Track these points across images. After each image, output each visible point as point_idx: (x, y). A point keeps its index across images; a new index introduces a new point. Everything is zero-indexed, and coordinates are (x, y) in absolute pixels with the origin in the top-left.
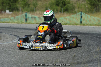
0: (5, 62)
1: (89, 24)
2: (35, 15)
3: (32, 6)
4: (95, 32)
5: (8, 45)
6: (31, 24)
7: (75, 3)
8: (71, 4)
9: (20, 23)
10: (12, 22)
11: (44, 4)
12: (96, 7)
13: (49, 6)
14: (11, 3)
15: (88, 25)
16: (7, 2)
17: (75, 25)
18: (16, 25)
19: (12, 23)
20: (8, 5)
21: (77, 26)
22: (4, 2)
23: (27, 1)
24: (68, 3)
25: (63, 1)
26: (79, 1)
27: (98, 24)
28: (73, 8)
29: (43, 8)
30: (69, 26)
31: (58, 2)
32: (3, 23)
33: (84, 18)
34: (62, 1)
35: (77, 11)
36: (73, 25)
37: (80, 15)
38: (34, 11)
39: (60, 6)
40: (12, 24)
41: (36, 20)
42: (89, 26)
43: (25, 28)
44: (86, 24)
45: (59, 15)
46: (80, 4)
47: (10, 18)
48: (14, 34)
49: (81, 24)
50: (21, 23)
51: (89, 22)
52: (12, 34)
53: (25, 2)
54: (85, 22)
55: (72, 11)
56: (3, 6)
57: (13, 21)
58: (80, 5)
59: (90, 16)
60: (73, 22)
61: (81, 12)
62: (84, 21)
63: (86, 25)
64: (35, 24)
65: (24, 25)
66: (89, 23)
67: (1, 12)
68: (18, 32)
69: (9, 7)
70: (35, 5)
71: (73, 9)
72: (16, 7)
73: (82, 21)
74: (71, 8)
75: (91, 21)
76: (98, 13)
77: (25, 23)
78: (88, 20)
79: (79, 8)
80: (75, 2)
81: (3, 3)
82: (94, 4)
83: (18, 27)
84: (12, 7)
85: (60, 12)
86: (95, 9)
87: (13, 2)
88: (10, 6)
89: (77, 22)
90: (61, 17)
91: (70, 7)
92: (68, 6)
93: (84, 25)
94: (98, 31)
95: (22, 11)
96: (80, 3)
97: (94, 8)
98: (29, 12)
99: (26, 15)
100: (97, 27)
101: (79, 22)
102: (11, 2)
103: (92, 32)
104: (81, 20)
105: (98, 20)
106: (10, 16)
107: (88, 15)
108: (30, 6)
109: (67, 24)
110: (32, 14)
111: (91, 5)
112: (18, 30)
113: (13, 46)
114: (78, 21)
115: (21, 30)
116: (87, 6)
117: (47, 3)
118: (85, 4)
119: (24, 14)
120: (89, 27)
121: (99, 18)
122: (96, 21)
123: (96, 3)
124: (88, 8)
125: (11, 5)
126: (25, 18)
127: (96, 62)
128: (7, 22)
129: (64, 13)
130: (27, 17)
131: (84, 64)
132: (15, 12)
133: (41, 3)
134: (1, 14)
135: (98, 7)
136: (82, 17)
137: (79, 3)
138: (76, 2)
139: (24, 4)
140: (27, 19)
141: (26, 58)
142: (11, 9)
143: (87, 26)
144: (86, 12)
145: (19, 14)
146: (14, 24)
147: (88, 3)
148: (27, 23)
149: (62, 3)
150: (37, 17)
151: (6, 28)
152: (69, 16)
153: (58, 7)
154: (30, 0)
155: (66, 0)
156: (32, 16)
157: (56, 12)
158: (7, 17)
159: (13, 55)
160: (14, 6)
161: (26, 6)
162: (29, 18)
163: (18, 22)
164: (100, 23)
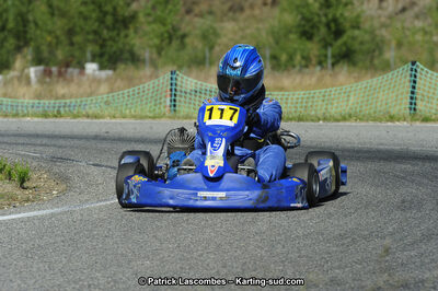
2: (212, 80)
3: (195, 43)
7: (383, 26)
8: (366, 32)
9: (147, 117)
10: (113, 112)
11: (248, 31)
13: (271, 40)
14: (105, 33)
16: (87, 28)
17: (388, 121)
18: (129, 127)
19: (114, 117)
20: (95, 42)
21: (397, 123)
22: (78, 29)
23: (175, 23)
24: (353, 27)
25: (330, 16)
26: (401, 16)
28: (377, 45)
30: (363, 124)
31: (308, 20)
32: (75, 117)
33: (426, 89)
34: (326, 15)
35: (392, 61)
36: (380, 121)
37: (408, 78)
38: (207, 65)
39: (316, 39)
40: (114, 120)
44: (433, 117)
45: (314, 80)
46: (404, 29)
47: (105, 96)
49: (415, 114)
50: (151, 115)
52: (113, 163)
53: (170, 27)
54: (429, 105)
55: (371, 61)
56: (72, 44)
57: (116, 109)
58: (408, 33)
60: (379, 109)
61: (413, 63)
62: (424, 103)
63: (434, 120)
67: (66, 71)
69: (97, 49)
70: (209, 38)
71: (374, 51)
72: (127, 47)
73: (418, 102)
74: (365, 47)
77: (170, 117)
79: (400, 45)
80: (383, 19)
81: (71, 32)
83: (138, 135)
84: (111, 47)
85: (320, 63)
87: (114, 28)
88: (102, 46)
89: (398, 108)
90: (325, 86)
91: (362, 43)
92: (354, 38)
93: (426, 120)
95: (154, 65)
96: (406, 25)
98: (185, 69)
99: (174, 82)
101: (403, 106)
102: (108, 28)
104: (412, 98)
106: (104, 88)
108: (187, 40)
109: (350, 116)
110: (197, 78)
112: (141, 146)
114: (400, 104)
115: (154, 147)
116: (436, 39)
117: (260, 26)
118: (428, 29)
119: (164, 78)
125: (105, 40)
126: (169, 99)
128: (90, 112)
129: (337, 68)
130: (178, 88)
132: (125, 69)
133: (236, 28)
134: (65, 79)
136: (417, 86)
137: (399, 25)
138: (388, 22)
139: (162, 35)
140: (177, 98)
141: (181, 268)
142: (106, 57)
145: (141, 78)
146: (121, 124)
148: (179, 118)
149: (328, 25)
151: (87, 138)
152: (358, 79)
153: (309, 45)
154: (187, 18)
155: (342, 15)
156: (199, 86)
157: (302, 67)
158: (89, 90)
159: (122, 255)
160: (120, 45)
161: (170, 42)
162: (188, 96)
163: (139, 112)
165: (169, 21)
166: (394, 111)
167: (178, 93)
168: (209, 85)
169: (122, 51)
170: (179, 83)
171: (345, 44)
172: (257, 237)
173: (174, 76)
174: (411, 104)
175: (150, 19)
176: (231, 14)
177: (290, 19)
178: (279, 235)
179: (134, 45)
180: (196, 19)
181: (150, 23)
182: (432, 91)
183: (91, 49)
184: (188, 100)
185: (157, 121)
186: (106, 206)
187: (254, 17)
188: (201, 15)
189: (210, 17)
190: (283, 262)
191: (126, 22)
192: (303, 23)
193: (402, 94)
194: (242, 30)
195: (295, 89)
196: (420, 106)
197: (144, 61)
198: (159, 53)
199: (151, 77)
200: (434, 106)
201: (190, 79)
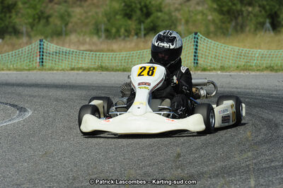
1: (219, 67)
2: (67, 45)
3: (55, 21)
4: (236, 88)
6: (58, 70)
7: (177, 10)
8: (165, 13)
9: (24, 70)
10: (2, 67)
11: (90, 14)
12: (236, 18)
13: (105, 19)
15: (215, 69)
18: (13, 76)
19: (3, 70)
23: (42, 9)
24: (157, 11)
25: (143, 4)
26: (188, 4)
27: (244, 66)
28: (173, 22)
29: (87, 25)
31: (129, 6)
33: (205, 50)
34: (140, 3)
35: (182, 32)
37: (193, 43)
38: (64, 36)
39: (134, 18)
40: (2, 72)
41: (70, 60)
42: (219, 72)
43: (39, 82)
44: (209, 68)
45: (133, 44)
46: (189, 11)
48: (9, 101)
49: (197, 66)
50: (27, 68)
51: (217, 60)
52: (3, 100)
53: (38, 11)
54: (206, 60)
57: (4, 64)
58: (192, 14)
59: (220, 44)
61: (196, 34)
62: (203, 59)
63: (210, 70)
64: (67, 72)
65: (36, 76)
66: (219, 64)
68: (19, 95)
70: (65, 18)
71: (171, 26)
72: (11, 25)
73: (199, 59)
74: (166, 23)
75: (224, 59)
76: (242, 36)
77: (39, 70)
78: (213, 56)
79: (187, 22)
80: (176, 6)
82: (229, 12)
83: (19, 82)
85: (137, 34)
86: (233, 23)
87: (2, 12)
89: (186, 62)
90: (139, 49)
91: (163, 21)
92: (158, 18)
93: (204, 70)
94: (245, 86)
95: (29, 36)
96: (191, 9)
97: (232, 20)
98: (48, 39)
99: (42, 46)
100: (242, 73)
101: (190, 62)
103: (228, 89)
104: (195, 56)
105: (243, 54)
108: (51, 20)
110: (57, 44)
111: (221, 12)
112: (21, 88)
113: (9, 135)
114: (188, 60)
115: (29, 89)
116: (210, 18)
117: (98, 10)
118: (205, 11)
119: (35, 44)
120: (218, 75)
121: (245, 49)
122: (239, 56)
123: (234, 7)
124: (213, 21)
126: (38, 58)
129: (148, 38)
130: (45, 51)
131: (210, 178)
132: (10, 39)
133: (82, 11)
135: (240, 19)
136: (198, 48)
137: (186, 9)
138: (179, 7)
139: (34, 16)
140: (44, 57)
141: (48, 167)
143: (213, 73)
144: (208, 35)
145: (20, 44)
146: (7, 74)
147: (212, 9)
148: (45, 70)
149: (141, 9)
150: (72, 50)
153: (129, 22)
154: (50, 5)
155: (150, 2)
156: (58, 49)
157: (125, 36)
159: (9, 159)
160: (7, 23)
161: (39, 21)
162: (51, 55)
163: (19, 66)
164: (249, 64)
165: (38, 7)
166: (184, 64)
167: (45, 54)
168: (65, 48)
169: (7, 27)
170: (45, 47)
171: (152, 22)
172: (97, 147)
173: (42, 43)
174: (195, 59)
175: (26, 6)
176: (78, 3)
177: (117, 6)
178: (111, 145)
179: (15, 23)
180: (56, 6)
181: (26, 8)
182: (208, 51)
184: (51, 58)
185: (31, 72)
187: (94, 4)
188: (59, 4)
189: (65, 4)
190: (113, 162)
191: (10, 8)
192: (125, 8)
193: (189, 53)
194: (86, 12)
195: (121, 51)
196: (201, 61)
197: (22, 33)
198: (32, 28)
199: (27, 44)
200: (209, 61)
201: (52, 45)
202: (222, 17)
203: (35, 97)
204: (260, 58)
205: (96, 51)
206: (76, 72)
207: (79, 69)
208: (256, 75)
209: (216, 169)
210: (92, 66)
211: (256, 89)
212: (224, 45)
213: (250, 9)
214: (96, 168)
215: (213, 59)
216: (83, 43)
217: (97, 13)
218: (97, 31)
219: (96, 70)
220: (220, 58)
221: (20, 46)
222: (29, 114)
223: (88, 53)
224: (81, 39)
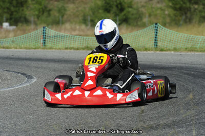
0: (3, 127)
1: (172, 48)
2: (63, 31)
3: (55, 14)
4: (185, 64)
5: (9, 94)
6: (56, 49)
7: (143, 6)
8: (134, 9)
9: (32, 48)
10: (15, 46)
11: (80, 9)
12: (186, 13)
13: (91, 13)
14: (12, 9)
15: (169, 50)
16: (4, 6)
17: (144, 51)
19: (16, 48)
20: (7, 13)
21: (149, 52)
23: (45, 4)
24: (129, 7)
25: (118, 2)
26: (151, 2)
27: (191, 48)
28: (140, 15)
29: (78, 16)
31: (108, 4)
33: (162, 36)
34: (116, 1)
35: (147, 23)
36: (141, 51)
37: (154, 31)
38: (61, 24)
39: (112, 12)
40: (16, 50)
41: (65, 42)
42: (173, 52)
43: (42, 57)
44: (165, 49)
46: (152, 8)
47: (12, 38)
48: (20, 71)
49: (157, 47)
50: (34, 47)
51: (171, 43)
52: (16, 70)
53: (42, 6)
54: (163, 43)
55: (137, 23)
57: (17, 44)
58: (154, 10)
59: (174, 32)
60: (140, 45)
61: (156, 24)
62: (161, 43)
63: (166, 51)
64: (62, 51)
65: (40, 53)
66: (171, 46)
68: (28, 66)
69: (8, 16)
70: (62, 11)
71: (138, 18)
72: (23, 16)
73: (158, 42)
74: (135, 16)
75: (176, 43)
76: (190, 26)
77: (43, 49)
78: (169, 40)
79: (150, 15)
80: (143, 3)
82: (181, 9)
83: (27, 57)
84: (16, 15)
86: (184, 17)
87: (17, 6)
88: (11, 14)
91: (133, 14)
92: (129, 12)
93: (162, 50)
94: (192, 62)
95: (36, 24)
96: (153, 6)
97: (182, 15)
98: (50, 26)
99: (45, 32)
100: (189, 53)
101: (151, 44)
102: (14, 7)
103: (179, 65)
104: (155, 40)
105: (190, 39)
106: (11, 34)
107: (169, 30)
108: (51, 12)
110: (56, 30)
111: (175, 9)
112: (28, 63)
113: (19, 95)
115: (35, 62)
116: (167, 12)
118: (163, 8)
119: (40, 30)
120: (172, 54)
121: (192, 36)
122: (187, 41)
123: (184, 5)
124: (169, 15)
125: (12, 12)
126: (42, 40)
127: (188, 125)
128: (5, 46)
129: (121, 26)
130: (46, 35)
131: (165, 129)
132: (22, 26)
133: (74, 7)
135: (189, 15)
136: (158, 34)
137: (150, 6)
138: (145, 4)
139: (39, 10)
140: (46, 39)
141: (47, 119)
142: (13, 20)
143: (168, 53)
144: (164, 25)
146: (19, 51)
147: (168, 7)
148: (47, 49)
149: (117, 6)
150: (66, 35)
151: (3, 58)
152: (131, 32)
153: (108, 15)
154: (51, 2)
155: (123, 1)
156: (56, 34)
158: (4, 36)
159: (19, 113)
160: (20, 15)
161: (43, 13)
162: (51, 38)
163: (28, 46)
164: (194, 46)
165: (43, 3)
166: (147, 46)
167: (47, 37)
168: (61, 33)
169: (20, 18)
170: (47, 33)
171: (125, 15)
173: (45, 29)
174: (155, 43)
175: (34, 2)
177: (100, 3)
179: (26, 15)
180: (56, 3)
181: (33, 4)
182: (165, 37)
183: (5, 16)
184: (51, 40)
185: (36, 50)
186: (11, 90)
187: (83, 1)
189: (62, 2)
190: (94, 116)
191: (22, 4)
192: (106, 5)
193: (151, 38)
194: (77, 8)
196: (159, 44)
197: (30, 22)
198: (38, 18)
199: (34, 30)
200: (166, 44)
201: (52, 31)
202: (175, 12)
203: (39, 68)
204: (202, 42)
205: (84, 36)
206: (69, 50)
207: (71, 48)
208: (199, 55)
209: (169, 122)
210: (81, 47)
211: (200, 65)
212: (176, 33)
213: (196, 6)
214: (82, 120)
215: (168, 43)
216: (74, 30)
217: (85, 8)
218: (85, 21)
219: (83, 49)
220: (174, 42)
221: (29, 31)
222: (34, 80)
223: (78, 37)
224: (73, 26)
